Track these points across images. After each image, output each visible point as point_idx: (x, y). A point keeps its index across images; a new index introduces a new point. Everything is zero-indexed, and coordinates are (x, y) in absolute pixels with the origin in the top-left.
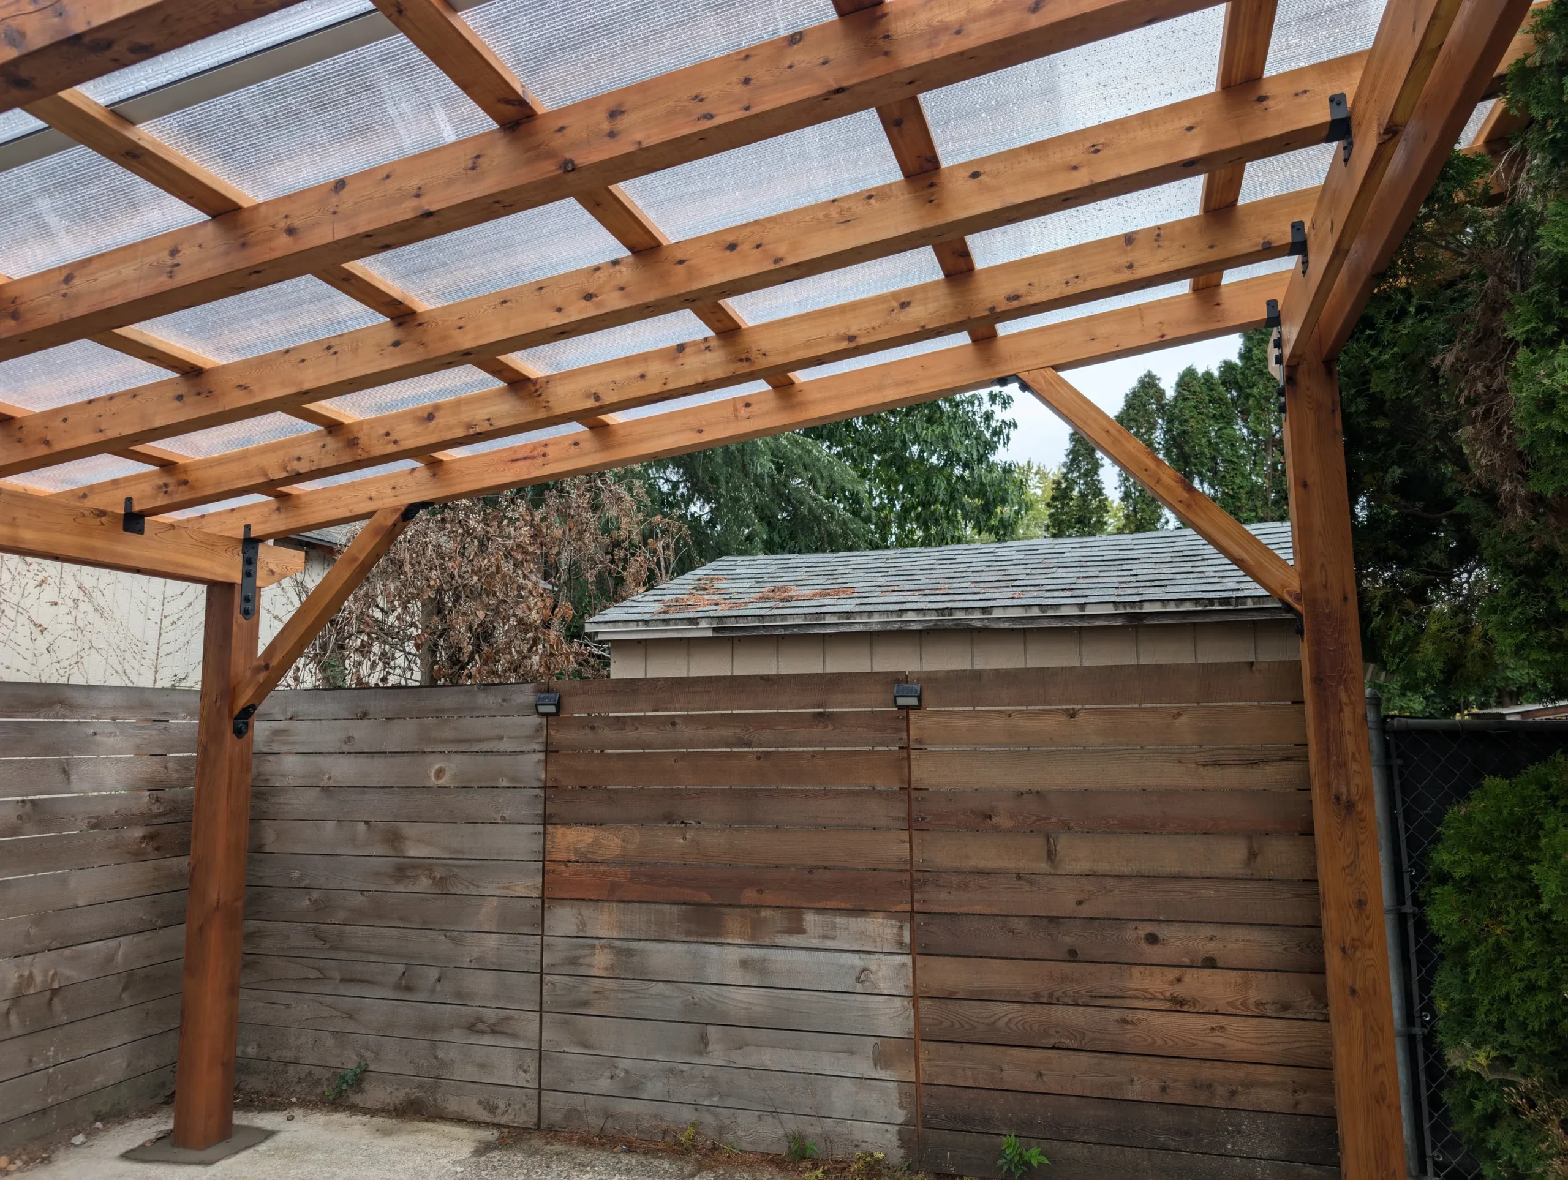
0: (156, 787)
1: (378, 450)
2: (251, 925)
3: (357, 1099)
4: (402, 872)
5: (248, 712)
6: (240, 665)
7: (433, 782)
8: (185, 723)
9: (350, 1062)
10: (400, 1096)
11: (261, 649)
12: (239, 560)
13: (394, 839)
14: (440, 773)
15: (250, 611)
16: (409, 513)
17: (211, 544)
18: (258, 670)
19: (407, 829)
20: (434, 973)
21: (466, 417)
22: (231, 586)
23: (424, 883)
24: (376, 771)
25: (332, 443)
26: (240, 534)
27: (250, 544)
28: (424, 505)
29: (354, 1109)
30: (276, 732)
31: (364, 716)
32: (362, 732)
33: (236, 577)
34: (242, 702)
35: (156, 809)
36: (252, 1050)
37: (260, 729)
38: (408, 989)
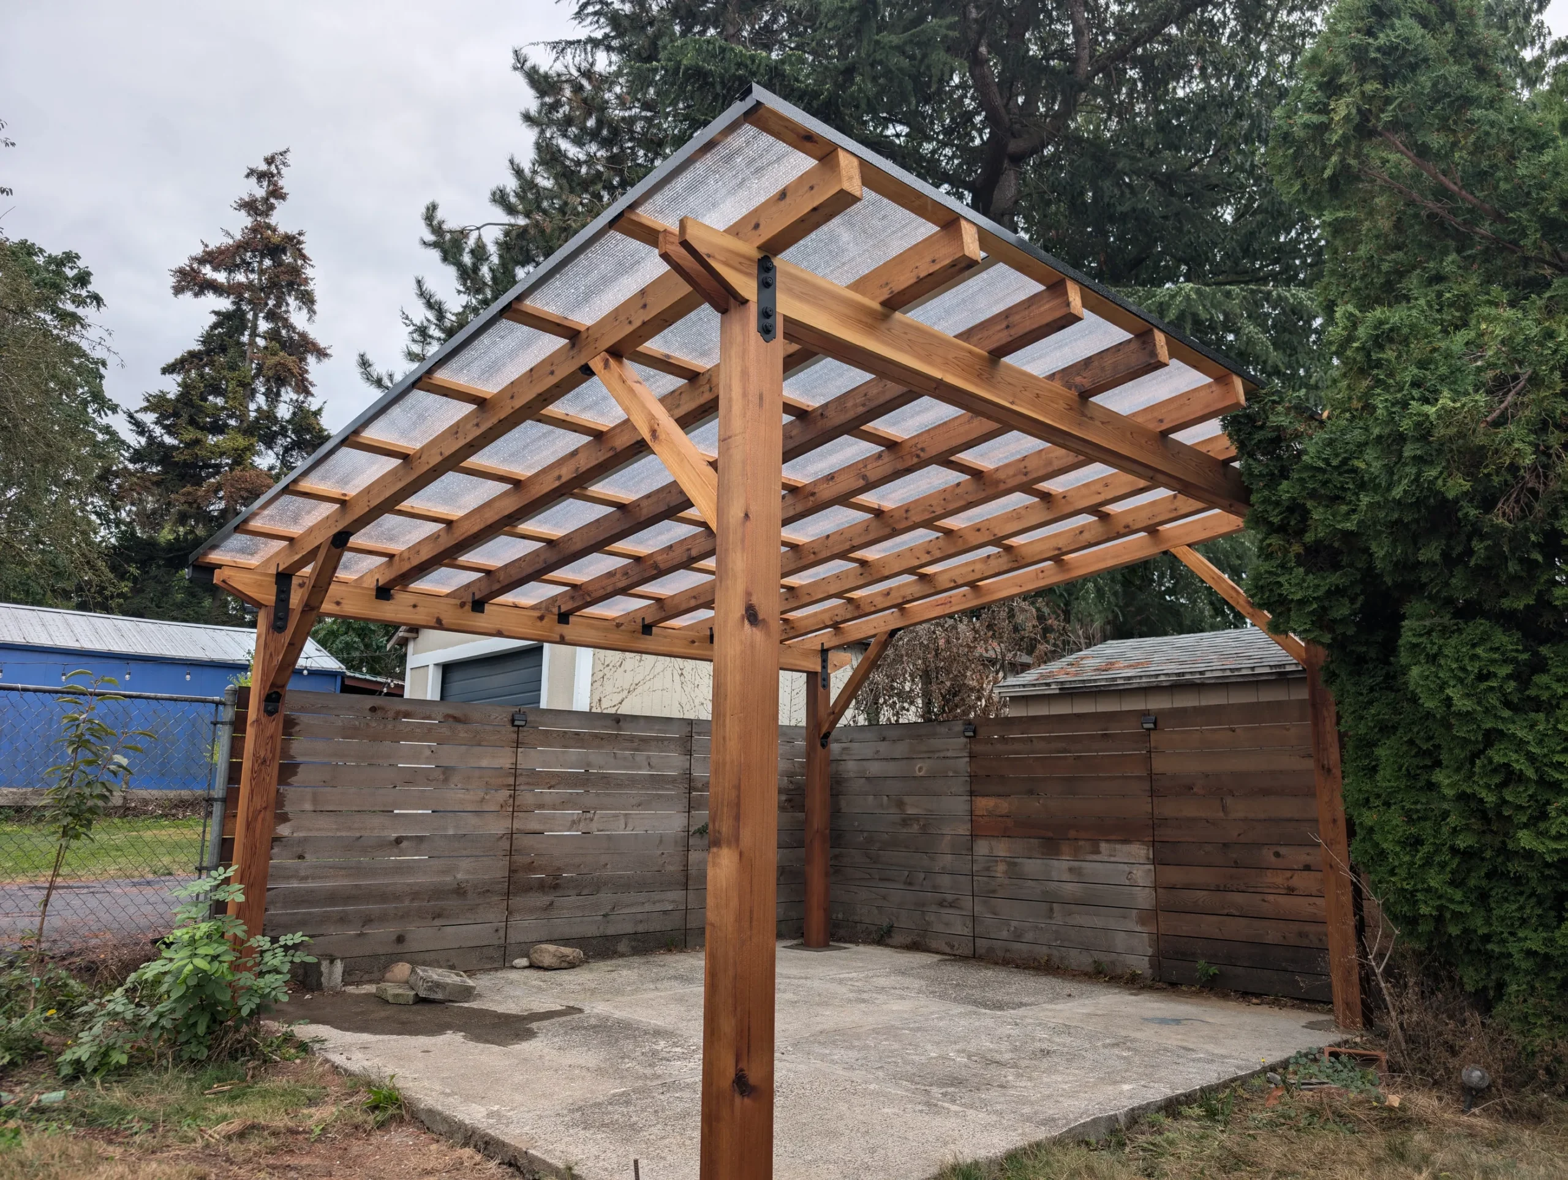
0: (790, 775)
1: (868, 610)
2: (837, 851)
3: (889, 941)
4: (906, 822)
5: (827, 735)
6: (822, 712)
7: (918, 774)
8: (801, 743)
9: (885, 923)
10: (909, 940)
11: (832, 702)
12: (819, 660)
13: (900, 804)
14: (920, 769)
15: (826, 686)
16: (893, 633)
17: (806, 654)
18: (829, 715)
19: (906, 799)
20: (922, 875)
21: (902, 593)
22: (816, 673)
23: (915, 828)
24: (891, 769)
25: (850, 608)
26: (819, 647)
27: (824, 652)
28: (899, 629)
29: (887, 945)
30: (844, 749)
31: (884, 739)
32: (883, 748)
33: (819, 669)
34: (824, 730)
35: (791, 787)
36: (840, 916)
37: (835, 747)
38: (910, 884)
